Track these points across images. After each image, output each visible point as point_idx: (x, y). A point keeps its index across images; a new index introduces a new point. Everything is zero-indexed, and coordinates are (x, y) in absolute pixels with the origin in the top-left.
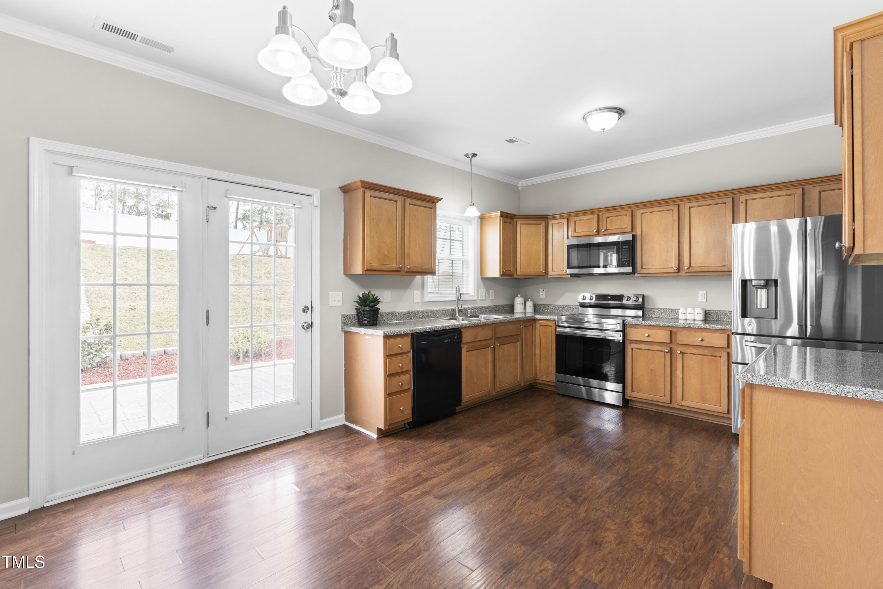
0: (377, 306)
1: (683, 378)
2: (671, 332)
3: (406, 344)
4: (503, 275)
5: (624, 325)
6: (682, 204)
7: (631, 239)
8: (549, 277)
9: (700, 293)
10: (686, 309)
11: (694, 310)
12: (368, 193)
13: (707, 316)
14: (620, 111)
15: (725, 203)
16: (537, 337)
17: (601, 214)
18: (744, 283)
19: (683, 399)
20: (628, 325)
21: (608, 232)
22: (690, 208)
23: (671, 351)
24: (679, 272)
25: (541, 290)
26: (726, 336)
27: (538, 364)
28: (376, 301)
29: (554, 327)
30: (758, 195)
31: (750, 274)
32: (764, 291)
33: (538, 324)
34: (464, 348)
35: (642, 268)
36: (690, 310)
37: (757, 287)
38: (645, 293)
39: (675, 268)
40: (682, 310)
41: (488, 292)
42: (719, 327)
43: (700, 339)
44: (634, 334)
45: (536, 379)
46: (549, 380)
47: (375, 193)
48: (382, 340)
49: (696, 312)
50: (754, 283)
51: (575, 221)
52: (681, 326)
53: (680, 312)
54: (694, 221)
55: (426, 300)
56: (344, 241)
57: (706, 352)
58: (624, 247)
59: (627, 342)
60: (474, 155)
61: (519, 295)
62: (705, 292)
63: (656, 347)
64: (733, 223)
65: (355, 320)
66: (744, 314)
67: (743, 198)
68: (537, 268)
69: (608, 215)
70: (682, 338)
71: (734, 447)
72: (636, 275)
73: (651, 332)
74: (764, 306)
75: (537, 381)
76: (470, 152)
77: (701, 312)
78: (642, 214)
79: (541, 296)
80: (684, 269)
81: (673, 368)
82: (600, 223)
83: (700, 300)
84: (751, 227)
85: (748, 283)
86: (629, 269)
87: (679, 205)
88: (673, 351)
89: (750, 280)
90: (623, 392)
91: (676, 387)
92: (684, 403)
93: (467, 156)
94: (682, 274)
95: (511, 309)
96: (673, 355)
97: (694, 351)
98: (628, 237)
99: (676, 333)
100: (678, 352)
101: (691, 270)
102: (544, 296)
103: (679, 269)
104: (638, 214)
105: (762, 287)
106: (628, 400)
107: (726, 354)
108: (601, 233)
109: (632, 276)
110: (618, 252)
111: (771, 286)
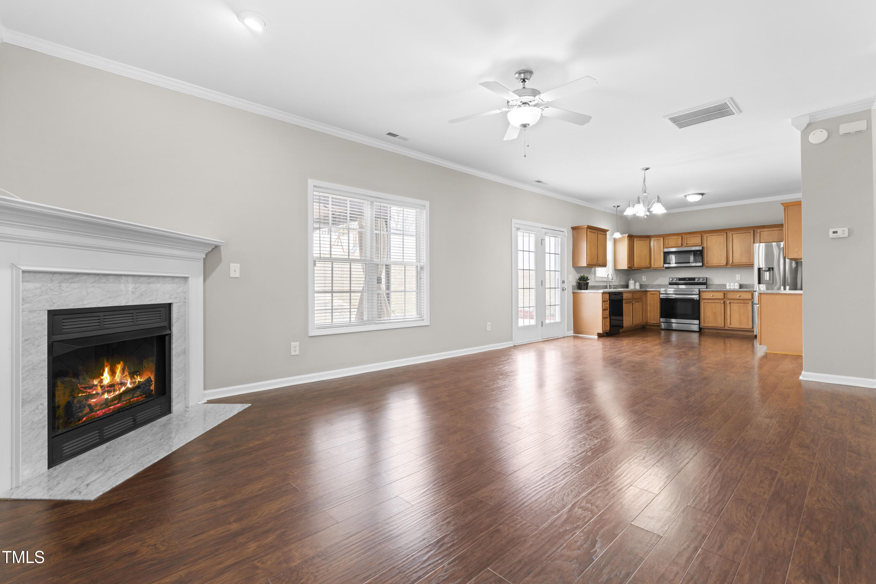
0: (587, 282)
1: (730, 315)
2: (724, 293)
3: (607, 296)
4: (629, 267)
5: (699, 291)
6: (728, 232)
7: (701, 249)
8: (652, 269)
9: (737, 276)
10: (730, 284)
11: (734, 284)
12: (589, 230)
13: (741, 286)
14: (702, 194)
15: (750, 233)
16: (648, 300)
17: (683, 236)
18: (759, 269)
19: (730, 325)
20: (701, 292)
21: (688, 245)
22: (732, 234)
23: (724, 303)
24: (727, 265)
25: (644, 276)
26: (751, 294)
27: (649, 315)
28: (587, 279)
29: (658, 295)
30: (766, 230)
31: (763, 265)
32: (768, 273)
33: (648, 293)
34: (624, 302)
35: (707, 263)
36: (732, 284)
37: (765, 271)
38: (707, 277)
39: (725, 264)
40: (728, 284)
41: (617, 277)
42: (748, 290)
43: (739, 296)
44: (704, 296)
45: (647, 323)
46: (655, 322)
47: (591, 230)
48: (601, 294)
49: (736, 285)
50: (763, 269)
51: (668, 239)
52: (728, 290)
53: (727, 285)
54: (735, 241)
55: (597, 280)
56: (573, 252)
57: (742, 301)
58: (697, 253)
59: (701, 299)
60: (618, 206)
61: (632, 279)
62: (740, 275)
63: (716, 301)
64: (754, 243)
65: (576, 288)
66: (759, 283)
67: (759, 231)
68: (645, 263)
69: (688, 236)
70: (730, 296)
71: (755, 341)
72: (704, 267)
73: (714, 294)
74: (768, 279)
75: (648, 324)
76: (616, 205)
77: (738, 285)
78: (707, 236)
79: (643, 280)
80: (730, 264)
81: (725, 311)
82: (683, 240)
83: (737, 279)
84: (763, 245)
85: (761, 269)
86: (700, 264)
87: (727, 233)
88: (725, 302)
89: (762, 268)
90: (699, 324)
91: (727, 319)
92: (731, 326)
93: (614, 207)
94: (729, 266)
95: (627, 286)
96: (725, 304)
97: (736, 301)
98: (700, 248)
99: (727, 294)
100: (728, 302)
101: (733, 264)
102: (645, 280)
103: (727, 264)
104: (705, 236)
105: (767, 271)
106: (701, 328)
107: (751, 302)
108: (683, 246)
109: (701, 268)
110: (694, 255)
111: (771, 271)
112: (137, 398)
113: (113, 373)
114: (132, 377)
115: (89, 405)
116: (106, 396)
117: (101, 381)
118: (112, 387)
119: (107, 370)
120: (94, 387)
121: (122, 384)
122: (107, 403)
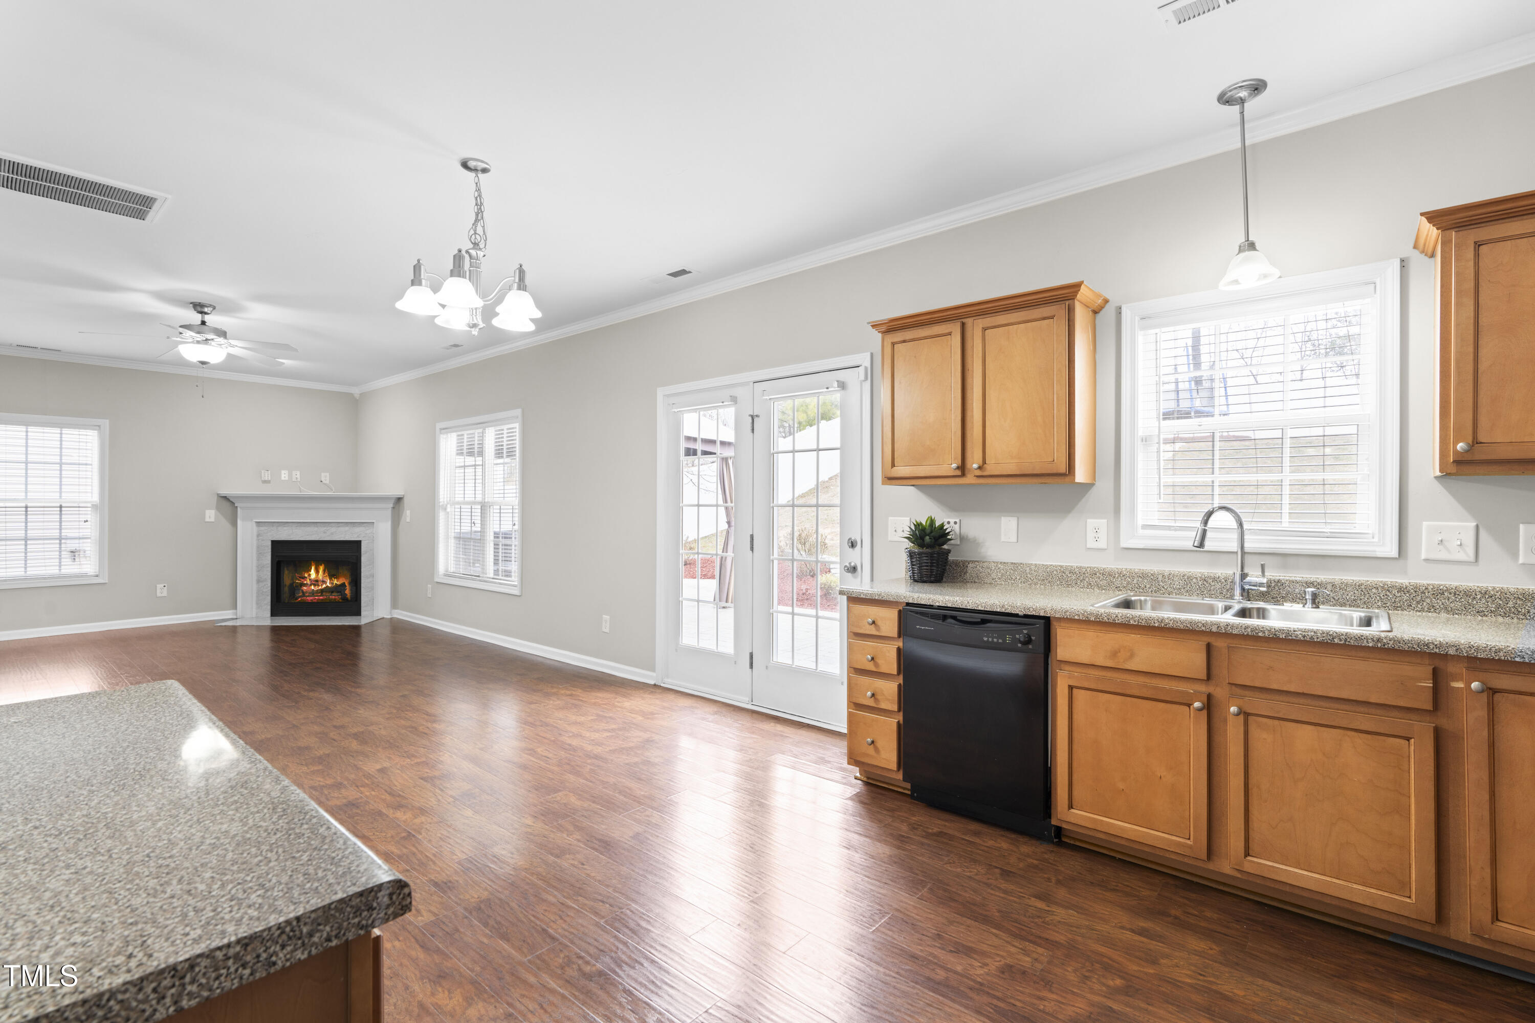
112: (335, 597)
113: (317, 572)
114: (330, 579)
115: (303, 592)
116: (312, 587)
117: (310, 575)
118: (316, 582)
119: (313, 568)
120: (305, 578)
121: (324, 582)
122: (313, 593)
